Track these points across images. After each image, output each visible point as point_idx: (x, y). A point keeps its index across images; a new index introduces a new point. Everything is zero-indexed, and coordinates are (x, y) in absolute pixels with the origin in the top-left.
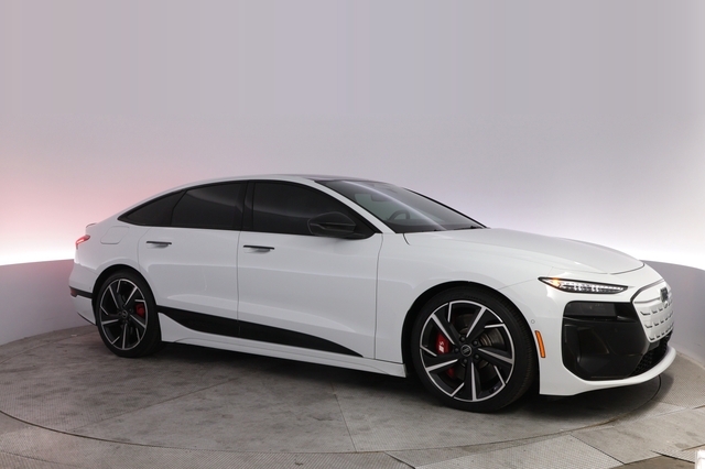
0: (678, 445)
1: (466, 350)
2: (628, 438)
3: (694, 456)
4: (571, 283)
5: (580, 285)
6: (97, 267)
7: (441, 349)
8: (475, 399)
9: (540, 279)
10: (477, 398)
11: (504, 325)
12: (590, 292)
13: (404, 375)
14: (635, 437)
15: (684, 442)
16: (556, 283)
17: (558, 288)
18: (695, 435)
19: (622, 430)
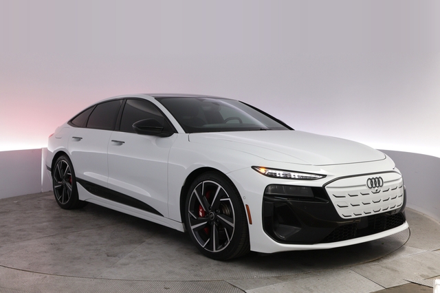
0: (422, 276)
1: (211, 216)
2: (388, 271)
3: (433, 283)
4: (274, 171)
5: (281, 173)
6: (53, 150)
7: (201, 214)
8: (215, 251)
9: (253, 167)
10: (216, 250)
11: (229, 199)
12: (290, 178)
13: (183, 231)
14: (394, 270)
15: (426, 273)
16: (263, 170)
17: (264, 174)
18: (433, 269)
19: (384, 265)
